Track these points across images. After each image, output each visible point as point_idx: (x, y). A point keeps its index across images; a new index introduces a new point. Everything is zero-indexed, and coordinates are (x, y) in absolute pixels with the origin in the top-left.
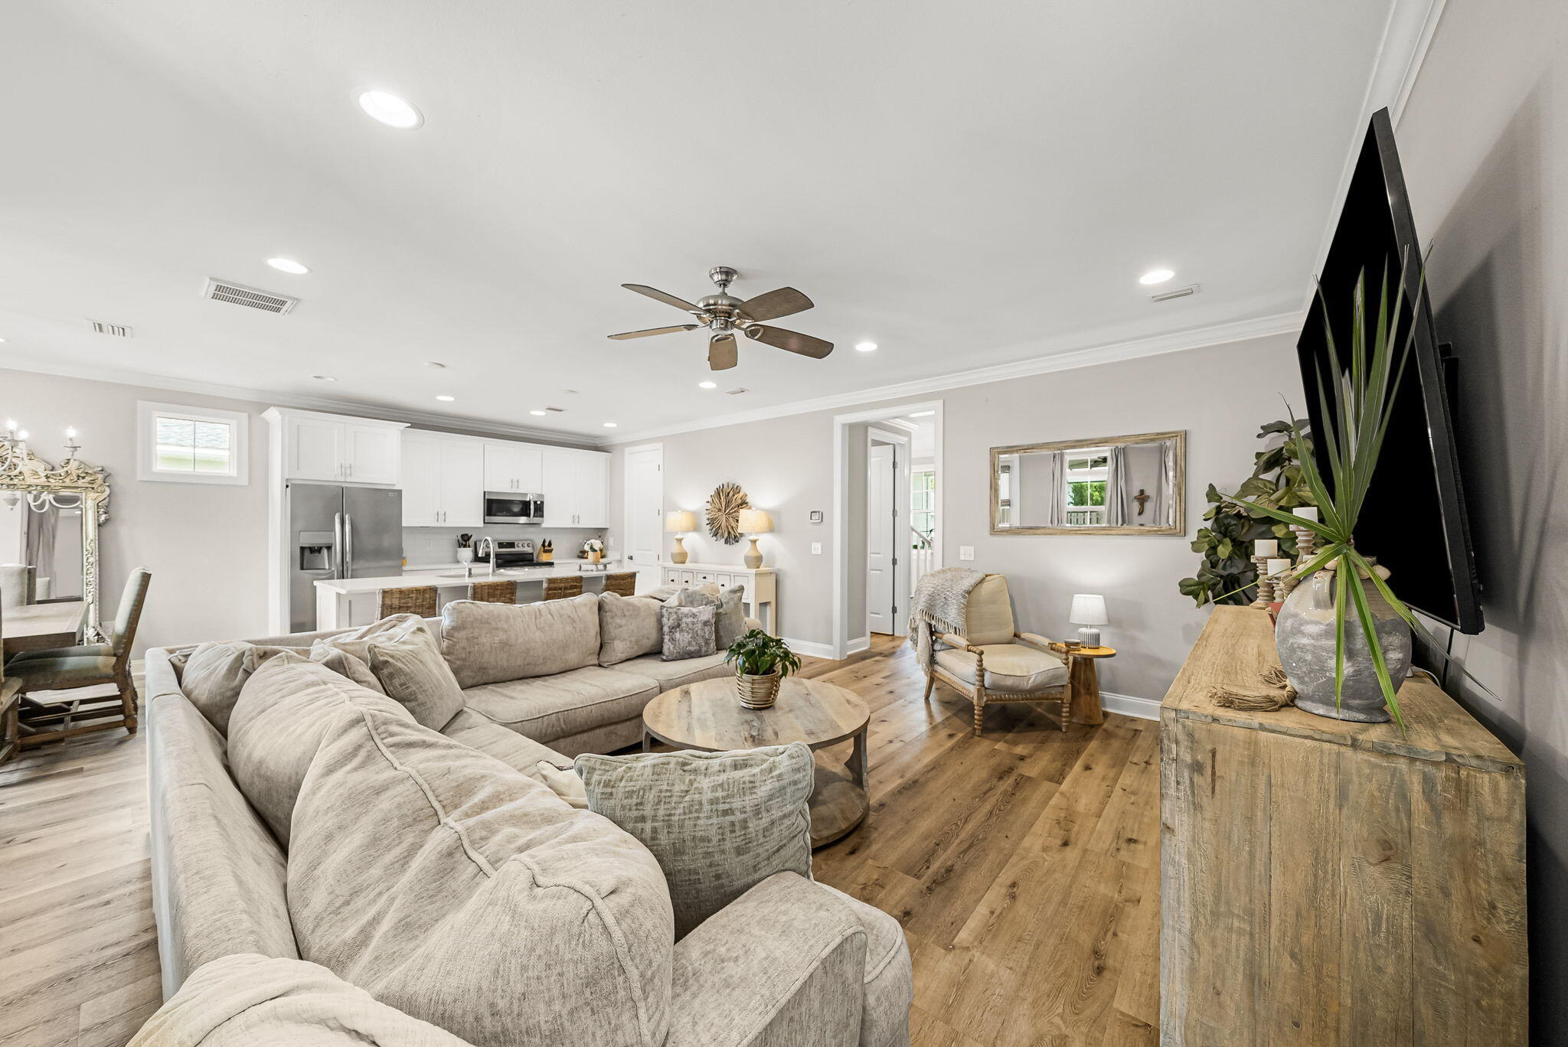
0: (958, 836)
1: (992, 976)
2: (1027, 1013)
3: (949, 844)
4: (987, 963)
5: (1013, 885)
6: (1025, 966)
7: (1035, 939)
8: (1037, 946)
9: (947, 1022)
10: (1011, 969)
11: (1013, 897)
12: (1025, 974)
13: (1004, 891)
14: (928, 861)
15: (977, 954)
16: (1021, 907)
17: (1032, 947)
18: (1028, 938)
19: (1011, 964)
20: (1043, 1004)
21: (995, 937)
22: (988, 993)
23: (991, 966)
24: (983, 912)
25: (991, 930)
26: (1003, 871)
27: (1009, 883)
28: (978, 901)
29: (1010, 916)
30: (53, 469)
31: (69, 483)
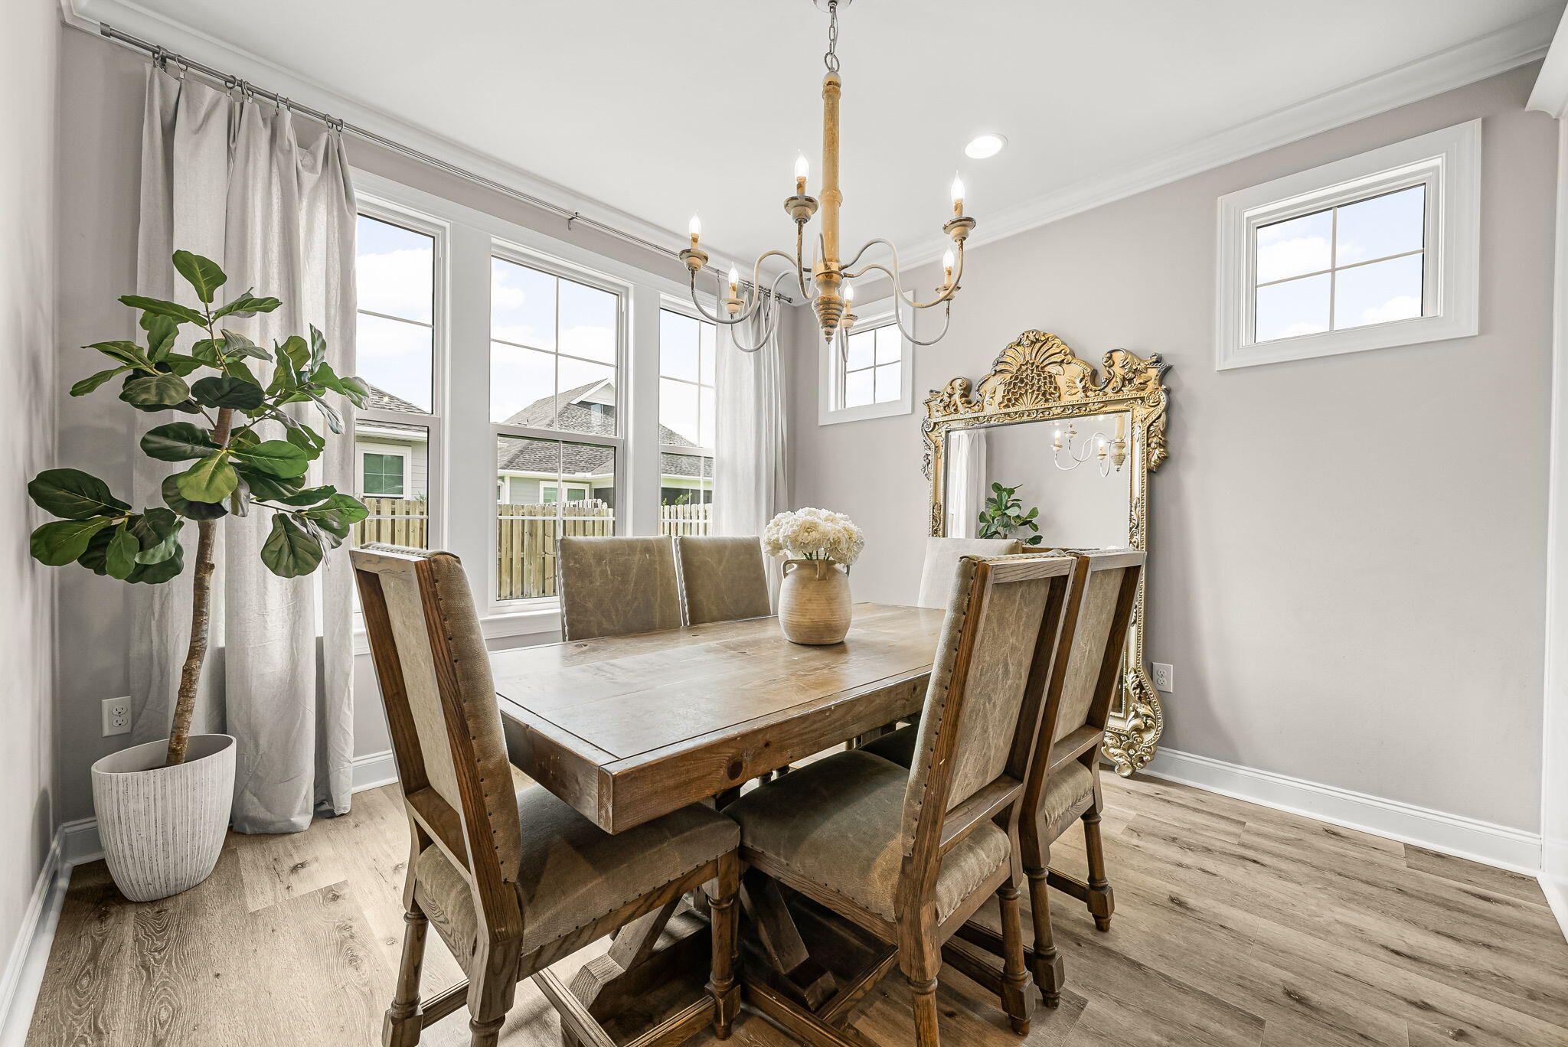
30: (1094, 374)
31: (1111, 395)
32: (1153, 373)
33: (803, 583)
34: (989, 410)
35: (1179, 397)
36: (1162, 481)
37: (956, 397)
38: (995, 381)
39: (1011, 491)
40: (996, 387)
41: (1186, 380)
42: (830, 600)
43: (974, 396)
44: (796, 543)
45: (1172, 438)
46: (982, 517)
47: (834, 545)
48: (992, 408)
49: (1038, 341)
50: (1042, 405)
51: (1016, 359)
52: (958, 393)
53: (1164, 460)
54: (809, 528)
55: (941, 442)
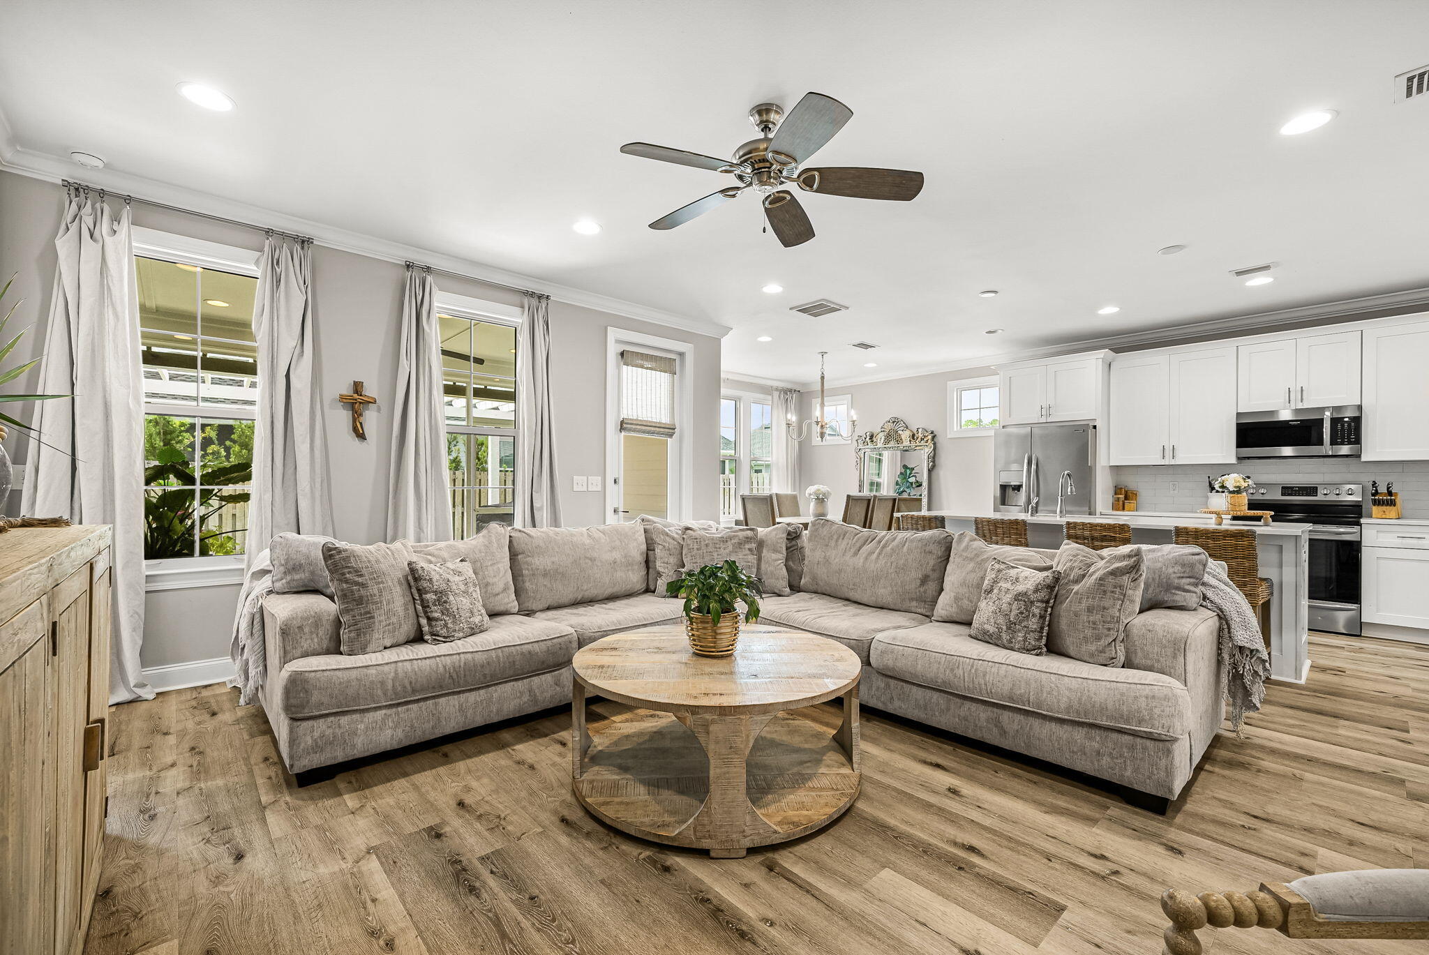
0: (538, 930)
1: (315, 866)
2: (262, 872)
3: (526, 912)
4: (328, 868)
5: (390, 945)
6: (293, 894)
7: (304, 920)
8: (297, 918)
9: (316, 827)
10: (304, 882)
11: (373, 934)
12: (287, 889)
13: (392, 929)
14: (506, 876)
15: (344, 866)
16: (351, 931)
17: (300, 911)
18: (314, 914)
19: (307, 885)
20: (252, 887)
21: (346, 887)
22: (306, 856)
23: (323, 870)
24: (384, 893)
25: (356, 891)
26: (423, 948)
27: (398, 942)
28: (401, 896)
29: (353, 914)
30: (913, 435)
31: (918, 444)
32: (930, 437)
33: (817, 503)
34: (879, 445)
35: (938, 445)
36: (934, 473)
37: (867, 439)
38: (882, 434)
39: (913, 469)
40: (881, 437)
41: (939, 440)
42: (824, 507)
43: (874, 439)
44: (815, 493)
45: (936, 459)
46: (897, 483)
47: (824, 494)
48: (880, 445)
49: (895, 421)
50: (897, 445)
51: (889, 426)
52: (868, 437)
53: (934, 466)
54: (819, 490)
55: (862, 456)
